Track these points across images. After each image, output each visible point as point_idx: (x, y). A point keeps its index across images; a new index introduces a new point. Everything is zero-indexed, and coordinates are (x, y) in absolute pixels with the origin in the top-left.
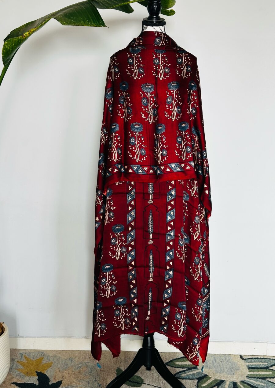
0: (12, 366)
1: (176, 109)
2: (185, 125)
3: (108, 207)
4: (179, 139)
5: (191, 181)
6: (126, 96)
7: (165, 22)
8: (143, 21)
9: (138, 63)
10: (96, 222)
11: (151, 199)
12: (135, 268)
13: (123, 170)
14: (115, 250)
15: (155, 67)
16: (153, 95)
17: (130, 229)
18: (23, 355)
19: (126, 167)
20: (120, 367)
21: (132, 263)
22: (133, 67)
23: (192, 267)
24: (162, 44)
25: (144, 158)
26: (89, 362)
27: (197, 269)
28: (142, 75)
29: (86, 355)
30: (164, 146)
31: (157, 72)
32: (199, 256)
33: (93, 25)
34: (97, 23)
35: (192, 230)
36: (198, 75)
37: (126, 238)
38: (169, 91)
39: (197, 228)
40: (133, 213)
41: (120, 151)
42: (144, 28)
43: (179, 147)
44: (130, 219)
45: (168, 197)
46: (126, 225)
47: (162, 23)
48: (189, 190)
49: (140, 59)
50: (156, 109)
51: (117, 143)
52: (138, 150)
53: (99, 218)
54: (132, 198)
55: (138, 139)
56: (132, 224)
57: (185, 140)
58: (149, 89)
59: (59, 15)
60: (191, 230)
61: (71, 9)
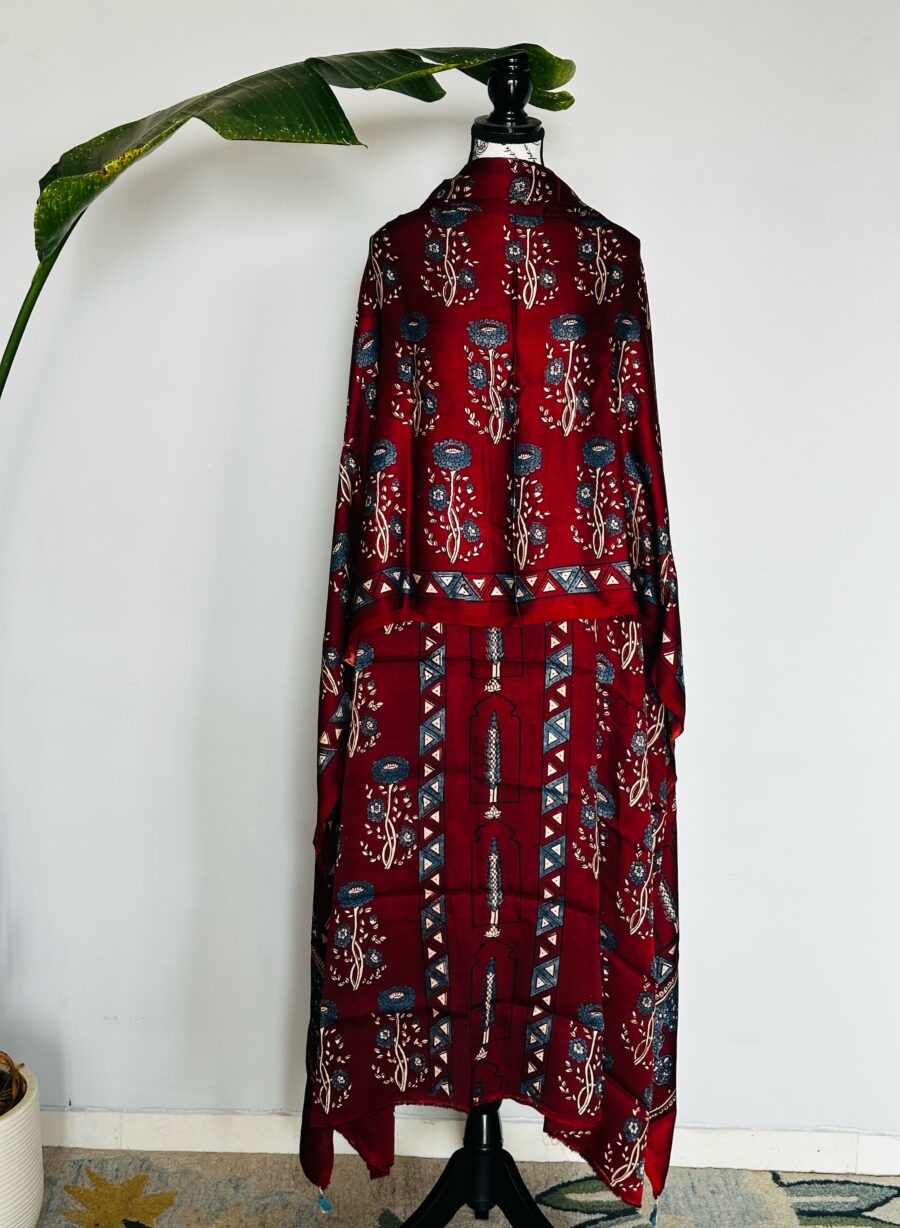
0: (49, 1202)
1: (575, 400)
2: (603, 448)
3: (360, 701)
4: (585, 493)
5: (620, 623)
6: (421, 357)
7: (542, 129)
8: (474, 126)
9: (456, 256)
10: (321, 748)
11: (495, 678)
12: (443, 896)
13: (406, 586)
14: (380, 837)
15: (510, 270)
16: (504, 355)
17: (428, 771)
18: (83, 1168)
19: (418, 578)
20: (391, 1209)
21: (433, 879)
22: (442, 267)
23: (623, 893)
24: (532, 198)
25: (475, 549)
26: (293, 1192)
27: (638, 898)
28: (471, 294)
29: (284, 1168)
30: (538, 514)
31: (518, 286)
32: (644, 859)
33: (317, 139)
34: (330, 132)
35: (622, 776)
36: (645, 295)
37: (415, 801)
38: (555, 344)
39: (639, 769)
40: (437, 723)
41: (398, 529)
42: (476, 149)
43: (585, 516)
44: (428, 739)
45: (548, 672)
46: (416, 758)
47: (532, 133)
48: (614, 650)
49: (465, 244)
50: (511, 399)
51: (389, 503)
52: (455, 526)
53: (332, 736)
54: (436, 674)
55: (456, 491)
56: (434, 755)
57: (602, 495)
58: (490, 337)
59: (216, 109)
60: (619, 777)
61: (252, 88)
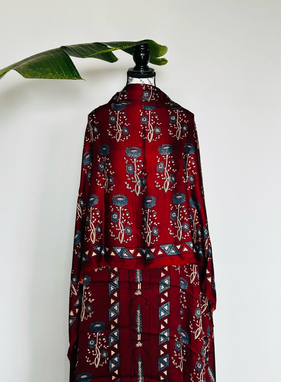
1: (169, 178)
2: (181, 197)
3: (85, 299)
4: (174, 215)
5: (189, 265)
6: (107, 162)
7: (155, 73)
8: (128, 72)
9: (121, 122)
10: (70, 317)
11: (139, 289)
12: (119, 379)
13: (103, 252)
14: (94, 355)
15: (142, 127)
16: (140, 161)
17: (112, 327)
19: (107, 249)
21: (115, 372)
22: (116, 126)
23: (193, 374)
24: (151, 99)
25: (130, 238)
27: (199, 377)
28: (127, 137)
30: (155, 223)
31: (145, 133)
32: (201, 360)
33: (65, 77)
34: (70, 74)
35: (192, 327)
36: (196, 136)
37: (108, 340)
38: (160, 156)
39: (198, 324)
40: (116, 308)
41: (99, 230)
42: (129, 80)
43: (174, 224)
44: (112, 314)
45: (160, 287)
46: (108, 322)
47: (151, 74)
48: (187, 275)
49: (125, 117)
50: (143, 178)
51: (96, 219)
52: (122, 229)
53: (74, 312)
54: (115, 288)
55: (122, 215)
56: (115, 321)
57: (181, 215)
58: (135, 153)
59: (22, 66)
60: (190, 327)
61: (38, 58)
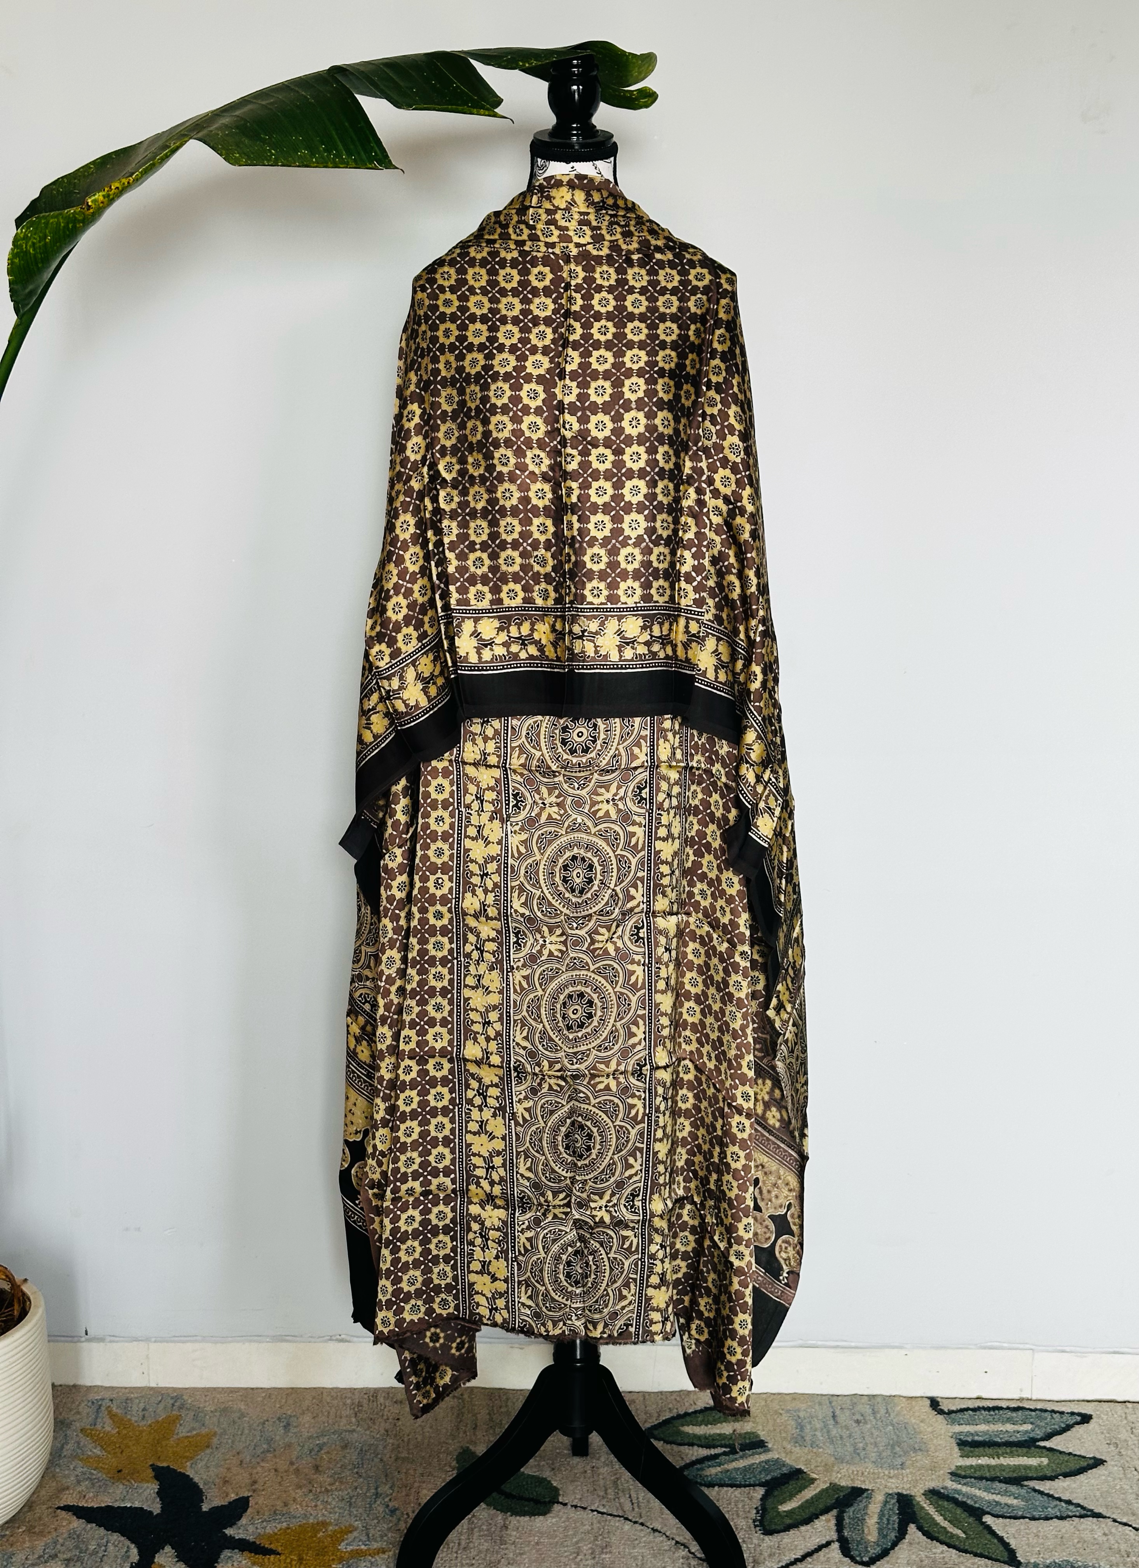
0: (62, 1447)
7: (615, 143)
8: (533, 142)
18: (103, 1408)
20: (471, 1447)
26: (354, 1431)
29: (345, 1404)
33: (344, 162)
34: (359, 154)
42: (536, 170)
47: (603, 148)
59: (220, 129)
61: (264, 103)
